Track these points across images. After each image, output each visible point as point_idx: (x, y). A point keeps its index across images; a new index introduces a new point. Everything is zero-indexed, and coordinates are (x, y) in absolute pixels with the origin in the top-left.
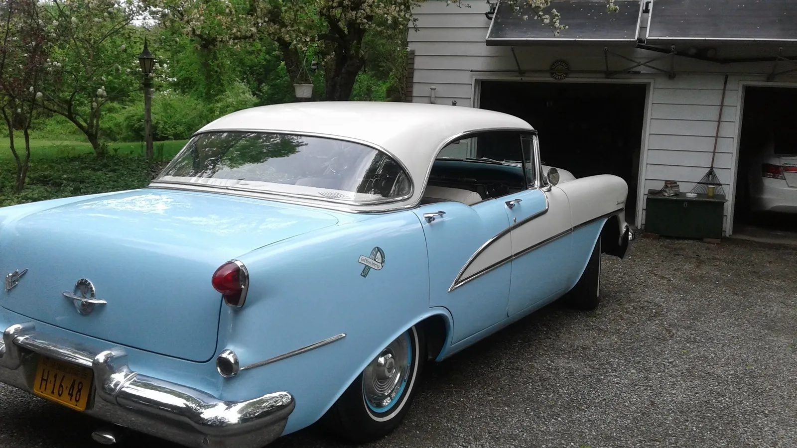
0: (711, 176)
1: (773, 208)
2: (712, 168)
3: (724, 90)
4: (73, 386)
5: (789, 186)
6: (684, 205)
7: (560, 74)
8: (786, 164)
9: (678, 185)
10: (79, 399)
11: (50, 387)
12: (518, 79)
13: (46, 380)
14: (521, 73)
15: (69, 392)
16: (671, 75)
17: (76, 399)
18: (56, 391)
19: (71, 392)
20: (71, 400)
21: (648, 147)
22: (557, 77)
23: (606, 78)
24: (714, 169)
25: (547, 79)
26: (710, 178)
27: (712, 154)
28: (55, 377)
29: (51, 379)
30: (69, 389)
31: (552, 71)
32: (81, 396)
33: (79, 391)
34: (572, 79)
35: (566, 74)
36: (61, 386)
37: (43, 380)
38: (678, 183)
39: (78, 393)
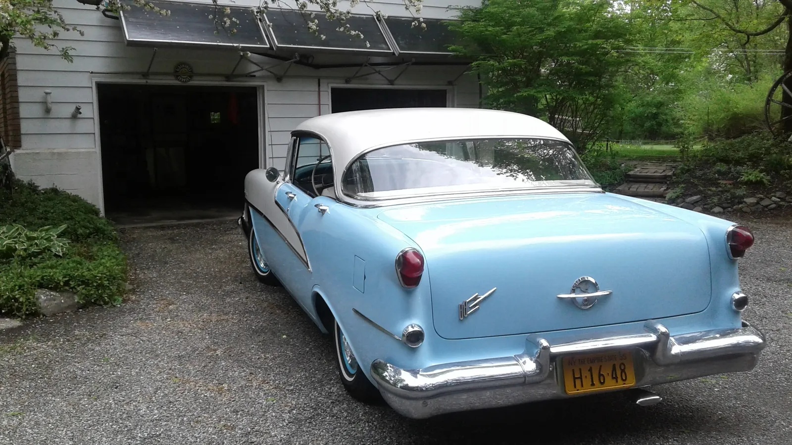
3: (319, 92)
4: (614, 369)
7: (184, 77)
10: (626, 377)
11: (587, 382)
12: (143, 81)
13: (581, 378)
14: (145, 75)
15: (612, 375)
16: (279, 79)
17: (622, 379)
18: (596, 382)
19: (614, 376)
20: (617, 382)
22: (182, 80)
23: (227, 81)
25: (172, 81)
28: (590, 370)
29: (586, 373)
30: (610, 374)
31: (176, 74)
32: (627, 374)
33: (623, 371)
34: (196, 82)
35: (191, 77)
36: (600, 375)
37: (575, 379)
39: (623, 374)
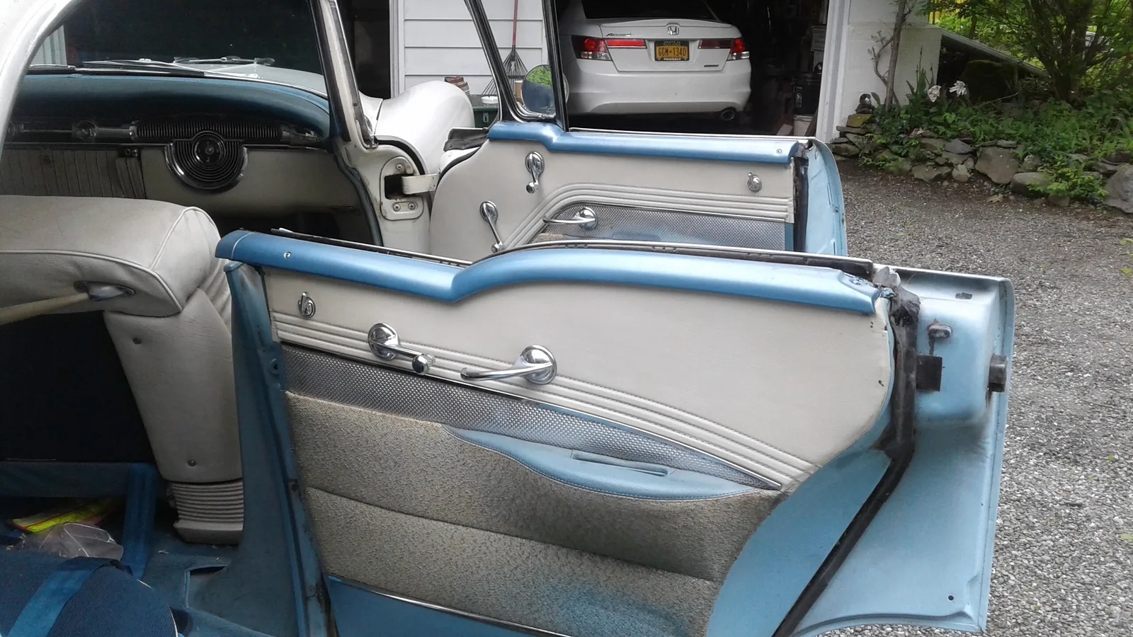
0: (513, 63)
1: (594, 109)
2: (514, 48)
5: (619, 72)
6: (484, 118)
8: (612, 35)
9: (466, 84)
21: (404, 16)
24: (518, 51)
26: (513, 67)
27: (512, 23)
38: (466, 80)
